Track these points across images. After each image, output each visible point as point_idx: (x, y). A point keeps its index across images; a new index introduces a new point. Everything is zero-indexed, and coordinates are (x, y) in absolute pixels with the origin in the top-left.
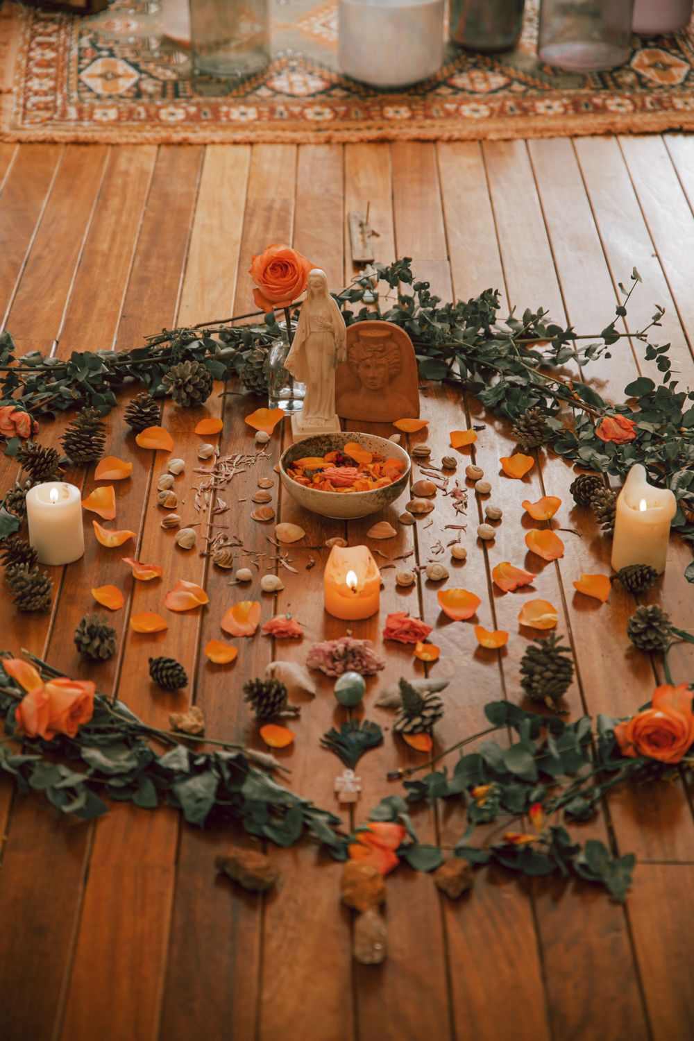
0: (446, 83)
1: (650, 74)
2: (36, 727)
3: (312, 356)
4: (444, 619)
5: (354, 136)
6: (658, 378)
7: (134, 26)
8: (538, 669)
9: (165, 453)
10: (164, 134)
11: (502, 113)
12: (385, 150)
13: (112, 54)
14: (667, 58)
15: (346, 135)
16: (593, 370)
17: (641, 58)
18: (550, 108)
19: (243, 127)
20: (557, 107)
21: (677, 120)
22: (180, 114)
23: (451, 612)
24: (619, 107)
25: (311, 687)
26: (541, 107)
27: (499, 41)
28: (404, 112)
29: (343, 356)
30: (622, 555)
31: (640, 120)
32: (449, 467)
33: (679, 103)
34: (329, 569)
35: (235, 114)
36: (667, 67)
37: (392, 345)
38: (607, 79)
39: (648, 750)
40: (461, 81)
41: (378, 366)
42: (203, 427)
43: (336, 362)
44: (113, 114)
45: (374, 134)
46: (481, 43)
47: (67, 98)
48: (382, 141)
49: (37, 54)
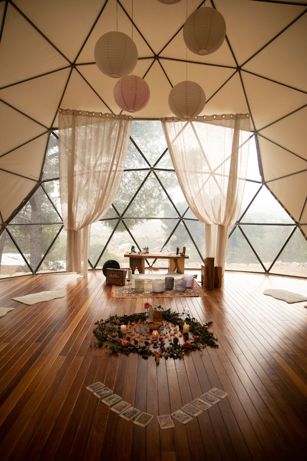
0: (165, 292)
1: (188, 291)
2: (123, 345)
3: (150, 314)
4: (165, 338)
5: (154, 297)
6: (188, 317)
7: (128, 287)
8: (175, 341)
9: (134, 325)
10: (132, 297)
11: (171, 295)
13: (126, 290)
14: (190, 290)
15: (153, 297)
16: (182, 318)
17: (188, 290)
18: (177, 294)
19: (142, 296)
20: (178, 294)
21: (191, 295)
22: (134, 295)
24: (185, 294)
25: (151, 343)
26: (176, 294)
27: (171, 288)
28: (160, 295)
30: (184, 332)
31: (187, 296)
32: (166, 326)
33: (192, 294)
34: (153, 333)
35: (140, 295)
36: (190, 291)
37: (159, 313)
38: (184, 292)
39: (186, 346)
40: (166, 292)
41: (158, 316)
42: (138, 323)
43: (153, 315)
44: (126, 295)
45: (156, 297)
46: (169, 288)
47: (121, 294)
48: (157, 298)
49: (117, 290)
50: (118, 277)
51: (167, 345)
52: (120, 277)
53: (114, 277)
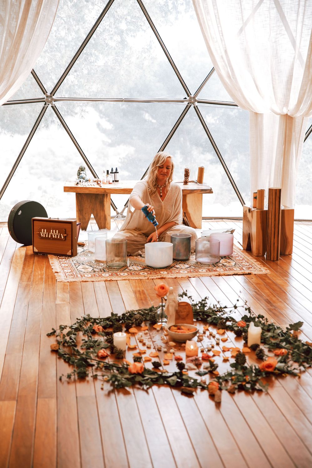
0: (174, 267)
1: (225, 264)
3: (170, 308)
4: (214, 356)
5: (155, 278)
6: (248, 315)
7: (86, 259)
8: (239, 358)
9: (136, 333)
10: (104, 279)
11: (190, 272)
12: (163, 280)
13: (83, 264)
14: (229, 261)
15: (153, 278)
16: (233, 315)
17: (222, 261)
18: (203, 271)
19: (124, 276)
20: (204, 271)
21: (236, 272)
22: (108, 275)
23: (215, 354)
24: (220, 270)
26: (200, 270)
27: (185, 258)
28: (165, 273)
29: (177, 308)
30: (250, 343)
31: (226, 272)
32: (204, 333)
33: (235, 269)
34: (187, 346)
35: (122, 274)
36: (229, 262)
37: (187, 307)
38: (215, 265)
39: (267, 369)
40: (178, 266)
41: (184, 312)
42: (142, 329)
43: (176, 310)
44: (90, 276)
45: (159, 277)
46: (181, 258)
47: (76, 273)
48: (162, 278)
49: (63, 265)
50: (60, 236)
51: (223, 369)
52: (65, 237)
53: (51, 235)
